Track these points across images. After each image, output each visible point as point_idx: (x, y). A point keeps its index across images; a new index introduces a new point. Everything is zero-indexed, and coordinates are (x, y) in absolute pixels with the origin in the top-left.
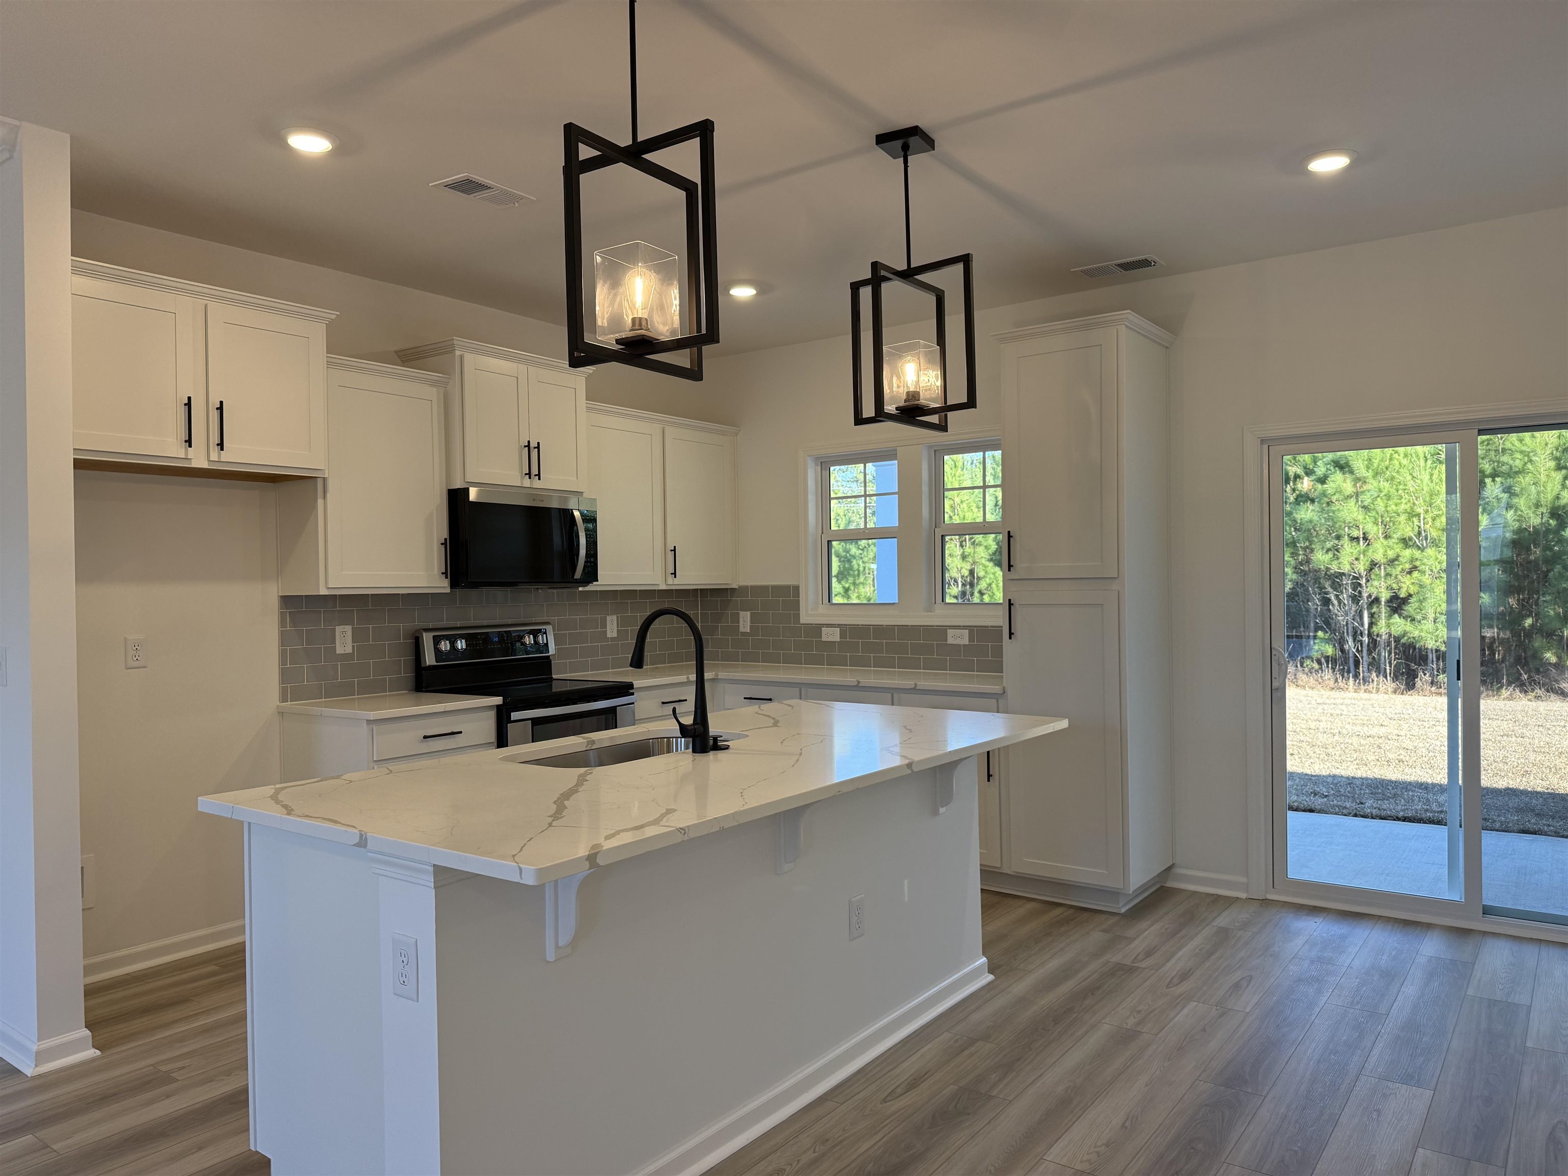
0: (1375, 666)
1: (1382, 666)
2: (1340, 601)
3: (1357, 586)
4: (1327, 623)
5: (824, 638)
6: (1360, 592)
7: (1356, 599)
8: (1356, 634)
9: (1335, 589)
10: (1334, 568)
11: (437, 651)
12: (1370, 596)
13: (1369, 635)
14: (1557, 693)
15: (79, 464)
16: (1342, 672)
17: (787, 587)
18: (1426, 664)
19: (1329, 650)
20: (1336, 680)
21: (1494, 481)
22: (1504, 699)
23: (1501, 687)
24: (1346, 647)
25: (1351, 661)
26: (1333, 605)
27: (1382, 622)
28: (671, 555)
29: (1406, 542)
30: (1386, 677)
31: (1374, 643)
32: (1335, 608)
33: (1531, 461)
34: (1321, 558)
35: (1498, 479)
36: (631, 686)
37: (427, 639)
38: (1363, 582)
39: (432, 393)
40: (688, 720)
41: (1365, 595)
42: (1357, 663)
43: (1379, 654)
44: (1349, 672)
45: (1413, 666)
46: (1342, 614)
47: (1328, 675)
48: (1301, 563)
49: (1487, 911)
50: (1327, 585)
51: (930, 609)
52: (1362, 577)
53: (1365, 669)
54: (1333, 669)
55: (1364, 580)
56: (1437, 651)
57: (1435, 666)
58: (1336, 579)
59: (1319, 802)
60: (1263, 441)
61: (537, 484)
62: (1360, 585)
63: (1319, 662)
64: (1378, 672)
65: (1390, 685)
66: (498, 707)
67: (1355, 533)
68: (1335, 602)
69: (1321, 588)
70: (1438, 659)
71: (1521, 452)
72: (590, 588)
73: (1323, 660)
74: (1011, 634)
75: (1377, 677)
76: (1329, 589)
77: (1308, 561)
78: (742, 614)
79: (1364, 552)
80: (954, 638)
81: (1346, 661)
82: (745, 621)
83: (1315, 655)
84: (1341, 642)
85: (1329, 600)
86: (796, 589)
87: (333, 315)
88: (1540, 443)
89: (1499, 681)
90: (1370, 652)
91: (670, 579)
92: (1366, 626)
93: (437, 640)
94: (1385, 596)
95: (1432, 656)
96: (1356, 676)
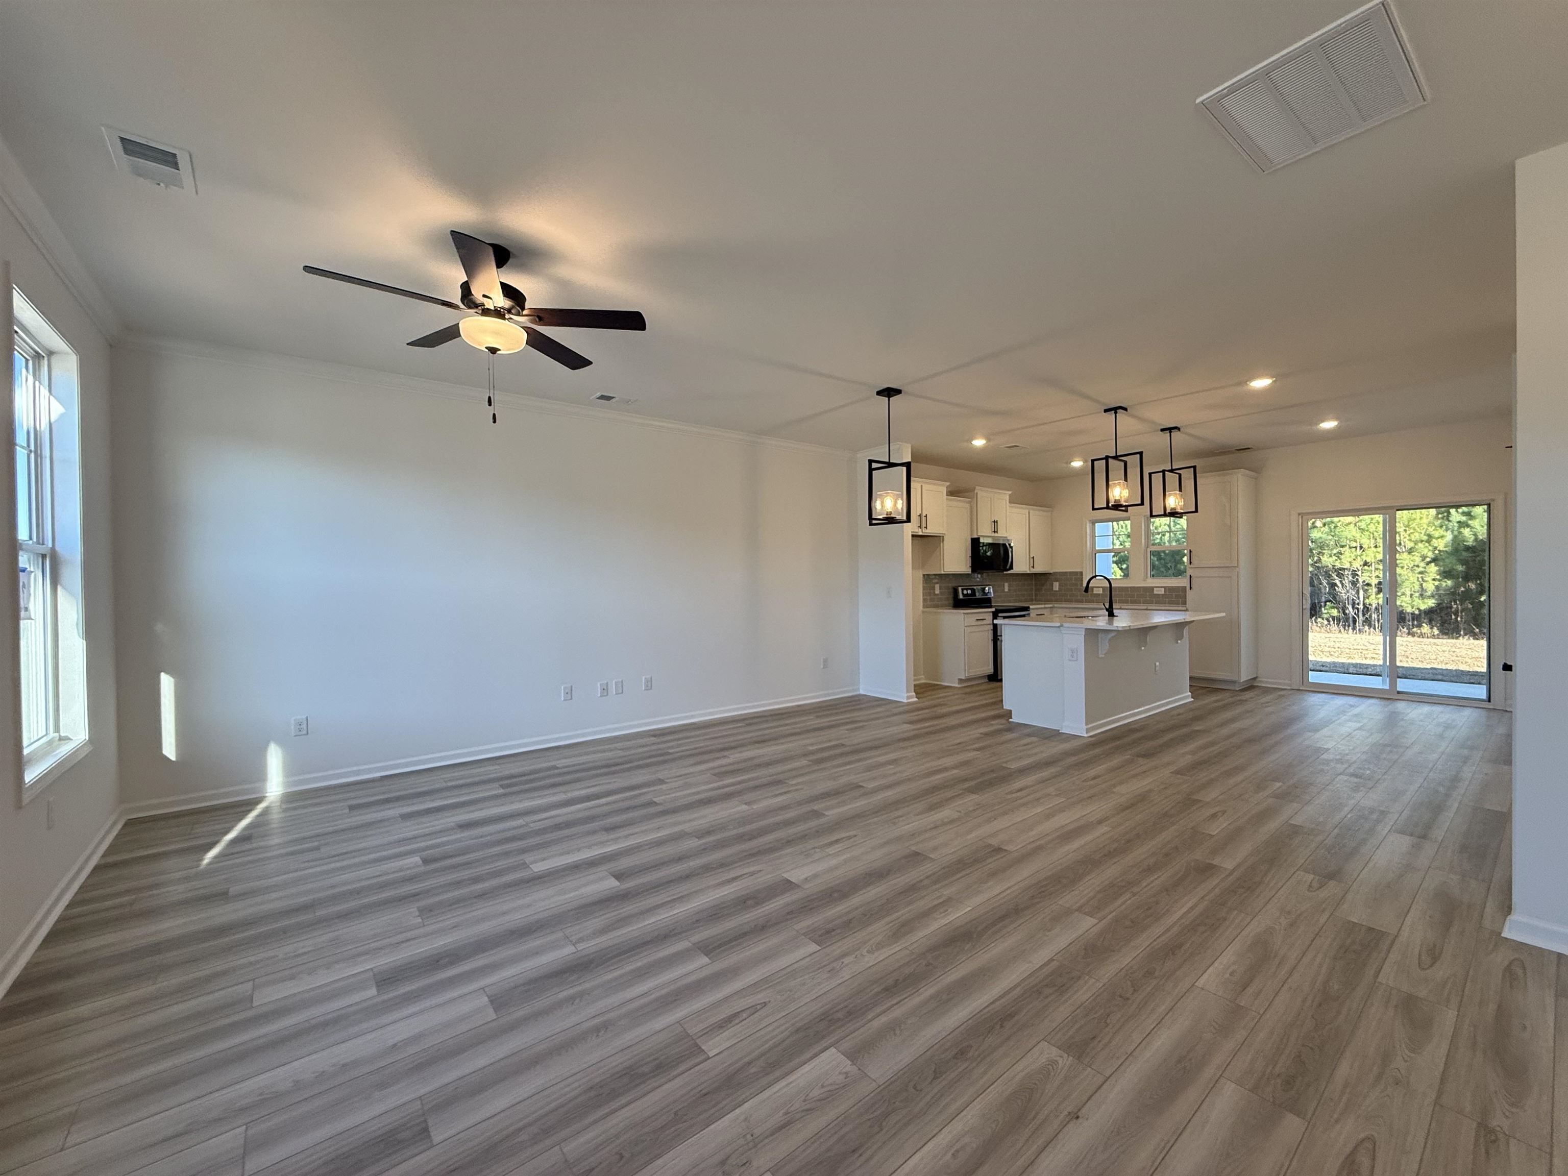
0: (1368, 622)
1: (1373, 623)
2: (1342, 584)
3: (1354, 574)
4: (1334, 598)
5: (1095, 592)
6: (1357, 579)
7: (1354, 584)
8: (1354, 604)
9: (1340, 578)
10: (1338, 565)
11: (963, 593)
12: (1364, 581)
13: (1364, 604)
15: (913, 536)
16: (1344, 627)
17: (1076, 573)
18: (1404, 622)
19: (1335, 612)
20: (1340, 631)
24: (1347, 612)
25: (1351, 620)
26: (1338, 587)
27: (1373, 597)
28: (1032, 560)
30: (1375, 629)
31: (1366, 609)
32: (1339, 589)
34: (1327, 561)
36: (1029, 607)
37: (960, 589)
38: (1359, 573)
39: (968, 505)
40: (1107, 607)
41: (1361, 580)
42: (1354, 621)
43: (1370, 616)
44: (1349, 626)
46: (1344, 591)
47: (1334, 627)
48: (1316, 563)
49: (1399, 693)
50: (1334, 576)
51: (1144, 580)
52: (1358, 570)
53: (1361, 625)
54: (1338, 624)
55: (1360, 572)
56: (1412, 614)
57: (1410, 623)
58: (1340, 572)
59: (1324, 669)
60: (1299, 514)
61: (996, 535)
62: (1358, 575)
63: (1328, 620)
64: (1370, 626)
66: (993, 612)
67: (1354, 544)
68: (1340, 585)
69: (1330, 576)
70: (1413, 620)
72: (1009, 572)
73: (1331, 619)
74: (1191, 588)
75: (1369, 628)
76: (1336, 577)
77: (1319, 560)
78: (1054, 583)
79: (1360, 556)
80: (1156, 592)
81: (1347, 620)
82: (1056, 586)
83: (1325, 616)
84: (1344, 609)
85: (1336, 585)
86: (1081, 573)
87: (948, 484)
89: (1458, 632)
90: (1364, 615)
91: (1032, 569)
92: (1362, 599)
93: (963, 590)
95: (1409, 617)
96: (1354, 629)
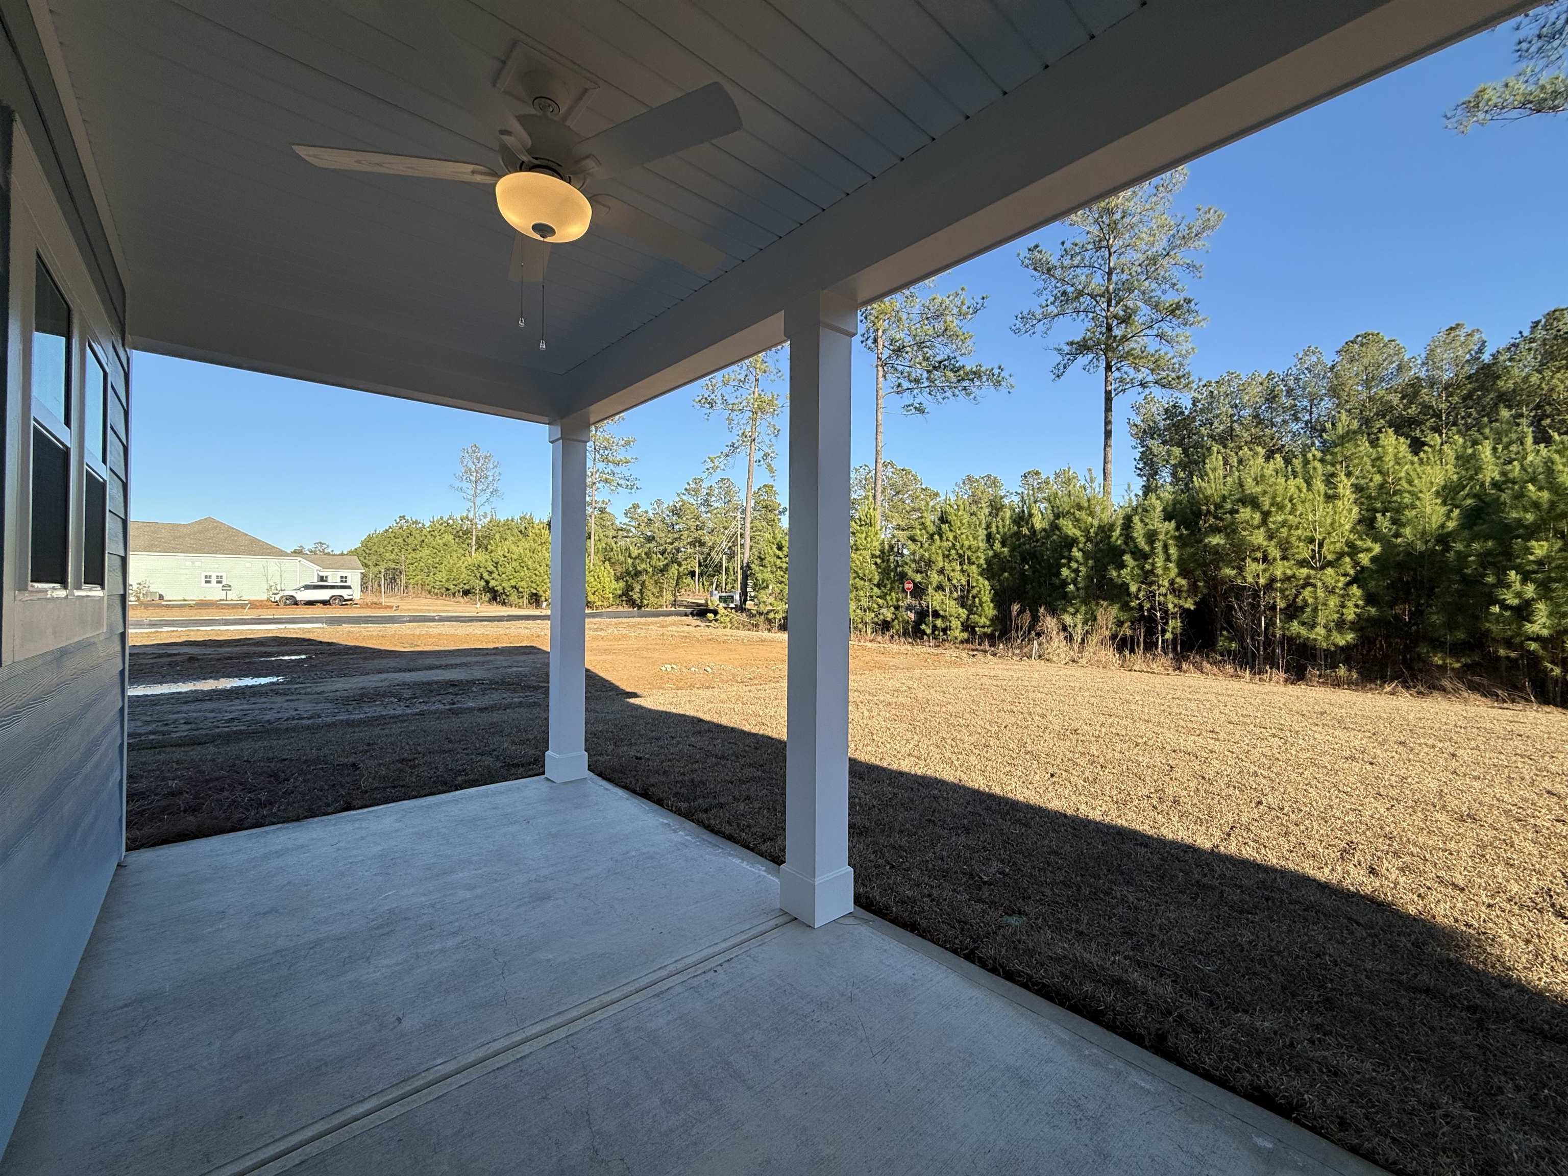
0: (1270, 660)
1: (1276, 661)
2: (1241, 608)
3: (1255, 595)
4: (1231, 625)
6: (1259, 602)
7: (1254, 606)
8: (1255, 633)
9: (1238, 599)
10: (1238, 582)
12: (1267, 605)
13: (1266, 635)
14: (1438, 690)
16: (1241, 664)
18: (1316, 660)
19: (1230, 645)
20: (1236, 670)
21: (1384, 515)
22: (1386, 693)
23: (1385, 682)
24: (1245, 644)
25: (1249, 655)
26: (1235, 611)
27: (1277, 625)
29: (1303, 563)
30: (1278, 670)
31: (1268, 643)
32: (1237, 613)
33: (1418, 498)
34: (1227, 574)
35: (1388, 514)
38: (1262, 593)
41: (1263, 604)
42: (1254, 658)
43: (1273, 651)
44: (1247, 664)
45: (1302, 661)
46: (1242, 617)
47: (1229, 668)
50: (1232, 595)
52: (1260, 590)
53: (1262, 661)
54: (1234, 663)
56: (1327, 651)
57: (1324, 663)
58: (1239, 591)
62: (1259, 596)
63: (1222, 655)
64: (1272, 665)
65: (1283, 675)
67: (1256, 555)
68: (1237, 609)
69: (1226, 597)
70: (1327, 658)
71: (1409, 492)
73: (1226, 653)
75: (1271, 668)
76: (1233, 599)
77: (1217, 576)
79: (1264, 571)
81: (1245, 655)
83: (1219, 649)
84: (1241, 641)
85: (1232, 607)
88: (1426, 482)
89: (1383, 678)
90: (1265, 649)
92: (1263, 628)
94: (1281, 604)
95: (1323, 655)
96: (1253, 668)
